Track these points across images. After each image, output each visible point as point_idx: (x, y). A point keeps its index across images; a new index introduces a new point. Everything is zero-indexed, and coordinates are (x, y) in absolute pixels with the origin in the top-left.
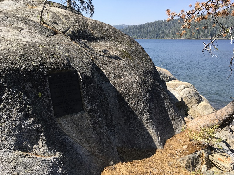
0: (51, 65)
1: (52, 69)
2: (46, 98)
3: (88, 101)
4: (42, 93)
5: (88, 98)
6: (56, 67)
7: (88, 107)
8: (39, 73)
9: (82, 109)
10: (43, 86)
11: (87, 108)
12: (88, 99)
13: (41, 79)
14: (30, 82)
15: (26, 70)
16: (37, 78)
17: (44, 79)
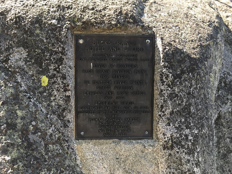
0: (83, 11)
1: (84, 23)
2: (58, 91)
3: (168, 119)
4: (50, 78)
5: (173, 111)
6: (95, 18)
7: (164, 134)
8: (50, 30)
9: (150, 134)
10: (56, 63)
11: (161, 136)
12: (172, 113)
13: (53, 45)
14: (23, 47)
15: (19, 19)
16: (43, 41)
17: (60, 46)
